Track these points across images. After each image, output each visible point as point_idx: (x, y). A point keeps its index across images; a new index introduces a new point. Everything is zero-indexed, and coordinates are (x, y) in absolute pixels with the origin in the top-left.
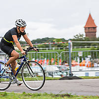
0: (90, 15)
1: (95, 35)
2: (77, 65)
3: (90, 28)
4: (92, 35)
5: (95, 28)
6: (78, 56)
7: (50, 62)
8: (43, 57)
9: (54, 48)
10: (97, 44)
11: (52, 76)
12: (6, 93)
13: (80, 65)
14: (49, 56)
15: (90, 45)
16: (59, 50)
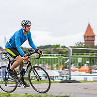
0: (89, 25)
1: (94, 43)
2: (77, 70)
3: (89, 37)
4: (91, 43)
5: (93, 36)
6: (77, 62)
7: (52, 68)
8: (44, 62)
9: (55, 55)
10: (95, 51)
11: (53, 80)
12: (10, 94)
13: (80, 71)
14: (50, 62)
15: (89, 52)
16: (60, 56)
